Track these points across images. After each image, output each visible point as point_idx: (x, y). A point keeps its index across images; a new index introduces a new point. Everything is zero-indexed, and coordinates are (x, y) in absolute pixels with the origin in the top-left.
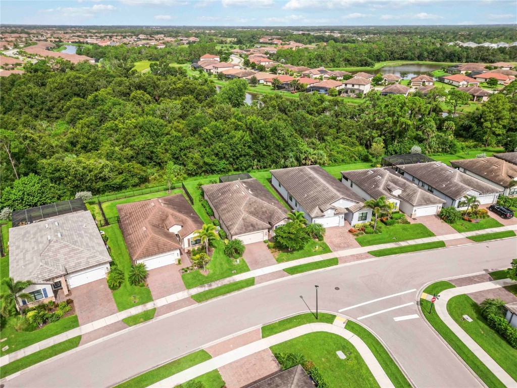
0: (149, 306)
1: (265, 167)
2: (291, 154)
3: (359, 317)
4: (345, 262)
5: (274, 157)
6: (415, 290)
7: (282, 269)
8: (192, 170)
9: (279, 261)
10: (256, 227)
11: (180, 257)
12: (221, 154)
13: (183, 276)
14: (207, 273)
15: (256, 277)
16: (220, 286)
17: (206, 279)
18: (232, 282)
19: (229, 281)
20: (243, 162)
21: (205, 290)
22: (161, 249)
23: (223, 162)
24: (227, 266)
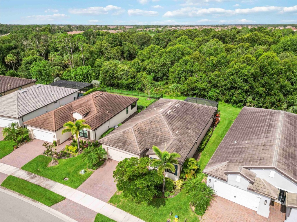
7: (98, 212)
8: (184, 89)
9: (112, 201)
10: (126, 146)
11: (56, 140)
12: (213, 82)
13: (40, 156)
14: (53, 165)
15: (67, 199)
16: (36, 183)
17: (41, 170)
18: (47, 187)
19: (47, 185)
20: (234, 94)
21: (25, 178)
22: (42, 125)
23: (215, 90)
24: (71, 170)
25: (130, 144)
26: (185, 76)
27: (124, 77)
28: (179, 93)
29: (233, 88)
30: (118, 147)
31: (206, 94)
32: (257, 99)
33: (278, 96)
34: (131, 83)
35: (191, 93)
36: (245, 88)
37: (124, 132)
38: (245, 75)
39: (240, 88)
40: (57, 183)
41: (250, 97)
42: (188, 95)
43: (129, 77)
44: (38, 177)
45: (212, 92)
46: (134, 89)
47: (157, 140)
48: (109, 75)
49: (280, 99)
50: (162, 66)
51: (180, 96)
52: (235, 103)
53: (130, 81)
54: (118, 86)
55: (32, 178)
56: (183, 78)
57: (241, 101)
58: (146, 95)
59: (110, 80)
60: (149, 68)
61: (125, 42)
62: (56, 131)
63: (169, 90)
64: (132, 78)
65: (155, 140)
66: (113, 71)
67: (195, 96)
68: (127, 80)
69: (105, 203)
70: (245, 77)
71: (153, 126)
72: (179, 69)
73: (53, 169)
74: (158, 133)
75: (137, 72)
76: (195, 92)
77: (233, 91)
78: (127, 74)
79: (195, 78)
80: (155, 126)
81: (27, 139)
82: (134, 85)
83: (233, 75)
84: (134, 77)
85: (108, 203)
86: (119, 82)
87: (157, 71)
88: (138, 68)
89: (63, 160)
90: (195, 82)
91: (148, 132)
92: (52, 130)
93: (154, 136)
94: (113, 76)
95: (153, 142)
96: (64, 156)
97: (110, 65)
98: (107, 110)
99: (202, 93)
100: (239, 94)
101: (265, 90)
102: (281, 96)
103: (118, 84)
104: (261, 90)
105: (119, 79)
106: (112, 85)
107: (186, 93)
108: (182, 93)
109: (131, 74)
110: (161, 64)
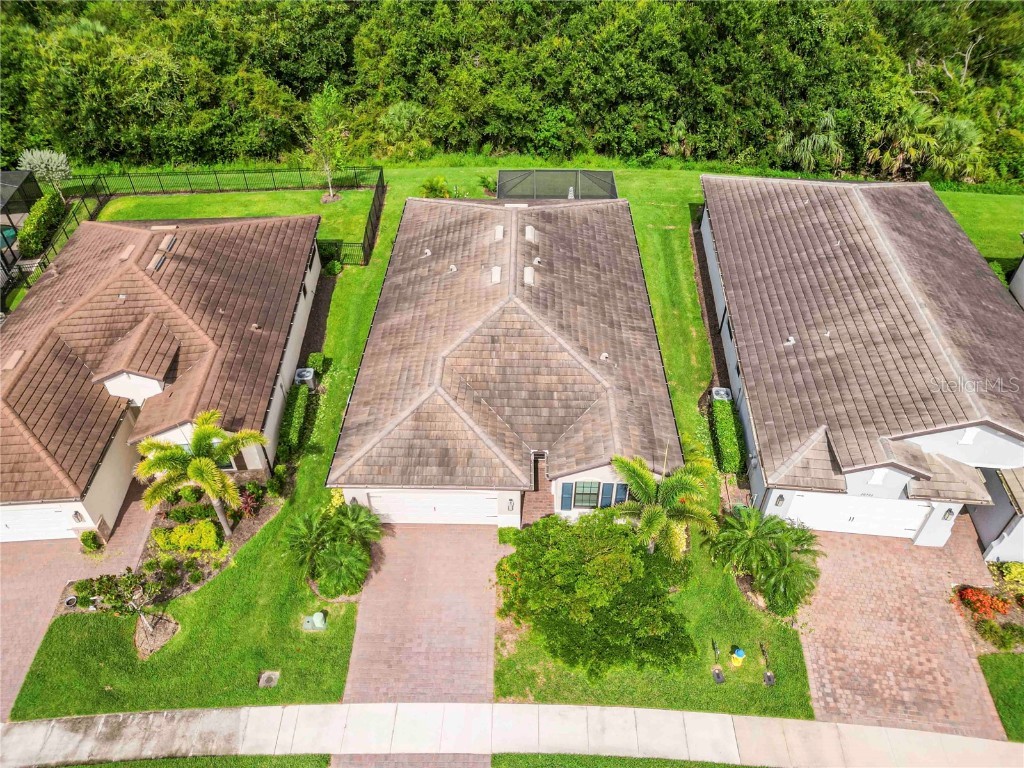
1: (711, 155)
2: (828, 118)
5: (754, 120)
7: (489, 753)
8: (446, 127)
9: (509, 684)
10: (459, 469)
11: (90, 525)
12: (554, 83)
14: (161, 640)
15: (339, 757)
16: (148, 753)
17: (121, 684)
18: (214, 748)
19: (205, 738)
20: (628, 122)
21: (74, 753)
23: (557, 113)
24: (259, 628)
25: (470, 456)
26: (434, 69)
27: (169, 106)
28: (426, 144)
29: (625, 98)
30: (426, 484)
31: (529, 132)
32: (703, 126)
33: (767, 108)
34: (211, 132)
35: (474, 135)
36: (666, 95)
38: (664, 44)
39: (651, 94)
40: (244, 711)
41: (681, 123)
42: (462, 146)
43: (191, 102)
44: (135, 722)
45: (553, 121)
46: (228, 156)
47: (551, 407)
48: (91, 111)
49: (773, 117)
50: (312, 28)
51: (432, 154)
52: (635, 151)
53: (203, 120)
54: (150, 153)
56: (426, 77)
59: (101, 129)
60: (261, 43)
62: (83, 496)
63: (381, 135)
64: (204, 106)
65: (545, 412)
66: (102, 82)
67: (487, 147)
68: (188, 119)
69: (486, 707)
70: (665, 52)
71: (507, 355)
72: (402, 36)
73: (176, 661)
74: (543, 380)
75: (220, 68)
76: (488, 130)
77: (623, 109)
78: (175, 88)
80: (515, 355)
82: (223, 135)
83: (620, 48)
84: (214, 101)
85: (497, 701)
86: (151, 133)
87: (294, 52)
88: (214, 52)
89: (188, 601)
90: (484, 92)
91: (502, 386)
92: (64, 498)
93: (533, 394)
94: (108, 113)
95: (543, 420)
96: (176, 582)
97: (76, 57)
99: (518, 131)
100: (646, 117)
101: (730, 94)
102: (777, 106)
103: (145, 140)
104: (718, 93)
105: (146, 120)
106: (115, 153)
107: (454, 141)
108: (436, 142)
109: (198, 89)
110: (312, 21)
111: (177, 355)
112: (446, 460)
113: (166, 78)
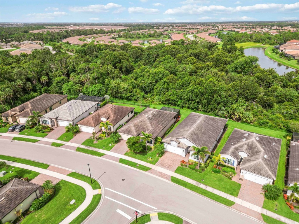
0: (65, 143)
3: (107, 196)
4: (152, 173)
6: (156, 209)
7: (120, 158)
8: (163, 100)
9: (126, 154)
10: (130, 133)
11: (94, 131)
13: (88, 139)
14: (96, 143)
15: (106, 154)
16: (91, 150)
17: (91, 145)
18: (97, 151)
20: (191, 104)
21: (85, 148)
22: (87, 124)
23: (181, 101)
24: (105, 144)
25: (132, 132)
26: (164, 92)
27: (125, 92)
28: (160, 103)
29: (190, 100)
30: (126, 133)
31: (176, 103)
32: (204, 106)
34: (130, 96)
35: (167, 102)
37: (129, 127)
38: (197, 93)
39: (194, 100)
40: (100, 149)
41: (200, 105)
42: (165, 104)
43: (128, 92)
44: (91, 147)
45: (180, 102)
46: (131, 100)
48: (115, 91)
49: (214, 107)
50: (149, 84)
52: (192, 109)
53: (129, 94)
54: (121, 98)
55: (89, 148)
56: (162, 93)
57: (195, 108)
58: (139, 104)
59: (115, 94)
61: (123, 61)
62: (95, 127)
63: (154, 100)
64: (130, 93)
66: (118, 88)
67: (170, 104)
68: (127, 94)
69: (122, 155)
71: (142, 123)
72: (160, 87)
73: (97, 144)
74: (145, 127)
75: (134, 88)
76: (170, 102)
77: (190, 102)
78: (126, 90)
79: (170, 92)
81: (78, 132)
82: (131, 97)
84: (131, 92)
85: (124, 155)
86: (122, 95)
87: (146, 87)
88: (134, 86)
89: (100, 141)
90: (170, 96)
91: (140, 126)
92: (92, 127)
94: (117, 92)
96: (100, 139)
97: (116, 84)
98: (118, 115)
99: (174, 103)
100: (194, 104)
103: (121, 96)
105: (121, 94)
106: (117, 97)
107: (164, 103)
108: (162, 103)
109: (130, 90)
110: (149, 83)
111: (109, 117)
112: (129, 131)
113: (126, 88)
